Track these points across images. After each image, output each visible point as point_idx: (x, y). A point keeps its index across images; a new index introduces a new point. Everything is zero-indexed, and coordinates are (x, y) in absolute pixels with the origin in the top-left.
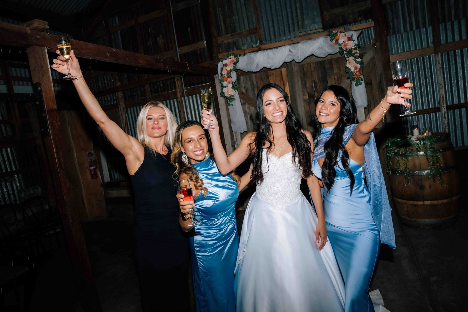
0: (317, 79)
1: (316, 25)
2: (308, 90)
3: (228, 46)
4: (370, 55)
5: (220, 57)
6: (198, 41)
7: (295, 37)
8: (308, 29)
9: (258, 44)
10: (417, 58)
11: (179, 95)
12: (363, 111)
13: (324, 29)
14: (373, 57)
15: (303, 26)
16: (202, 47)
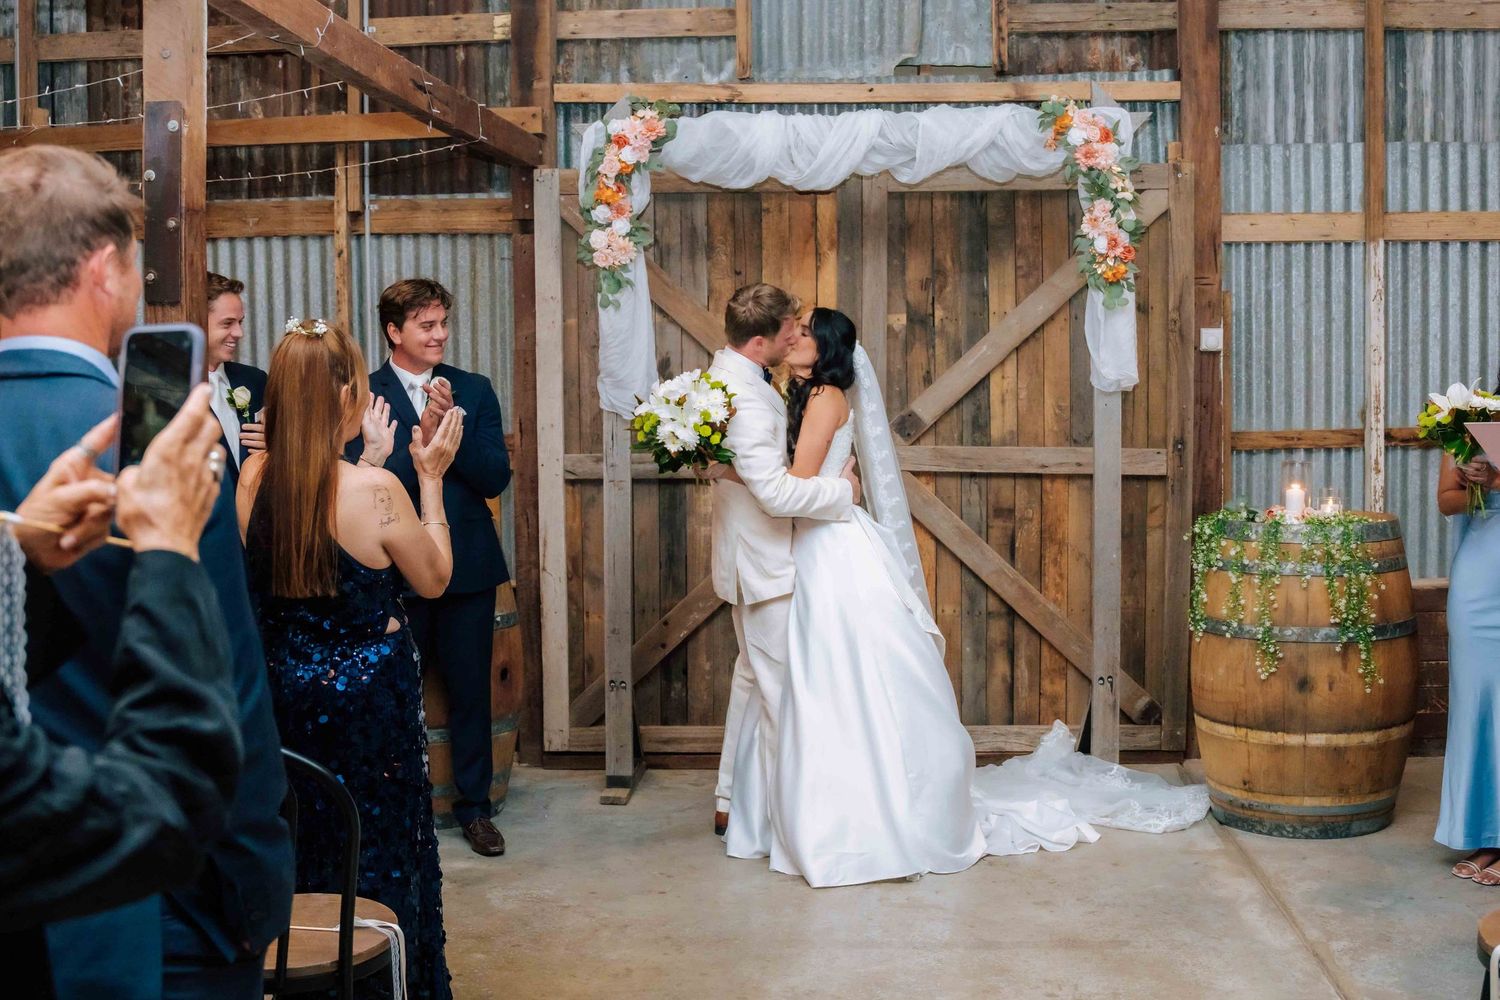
0: (948, 257)
1: (967, 51)
2: (911, 297)
3: (598, 57)
4: (1155, 203)
5: (559, 97)
6: (466, 10)
7: (878, 80)
8: (936, 60)
9: (724, 76)
10: (1308, 244)
11: (342, 222)
12: (1117, 403)
13: (1001, 73)
14: (1166, 212)
15: (920, 46)
16: (481, 36)
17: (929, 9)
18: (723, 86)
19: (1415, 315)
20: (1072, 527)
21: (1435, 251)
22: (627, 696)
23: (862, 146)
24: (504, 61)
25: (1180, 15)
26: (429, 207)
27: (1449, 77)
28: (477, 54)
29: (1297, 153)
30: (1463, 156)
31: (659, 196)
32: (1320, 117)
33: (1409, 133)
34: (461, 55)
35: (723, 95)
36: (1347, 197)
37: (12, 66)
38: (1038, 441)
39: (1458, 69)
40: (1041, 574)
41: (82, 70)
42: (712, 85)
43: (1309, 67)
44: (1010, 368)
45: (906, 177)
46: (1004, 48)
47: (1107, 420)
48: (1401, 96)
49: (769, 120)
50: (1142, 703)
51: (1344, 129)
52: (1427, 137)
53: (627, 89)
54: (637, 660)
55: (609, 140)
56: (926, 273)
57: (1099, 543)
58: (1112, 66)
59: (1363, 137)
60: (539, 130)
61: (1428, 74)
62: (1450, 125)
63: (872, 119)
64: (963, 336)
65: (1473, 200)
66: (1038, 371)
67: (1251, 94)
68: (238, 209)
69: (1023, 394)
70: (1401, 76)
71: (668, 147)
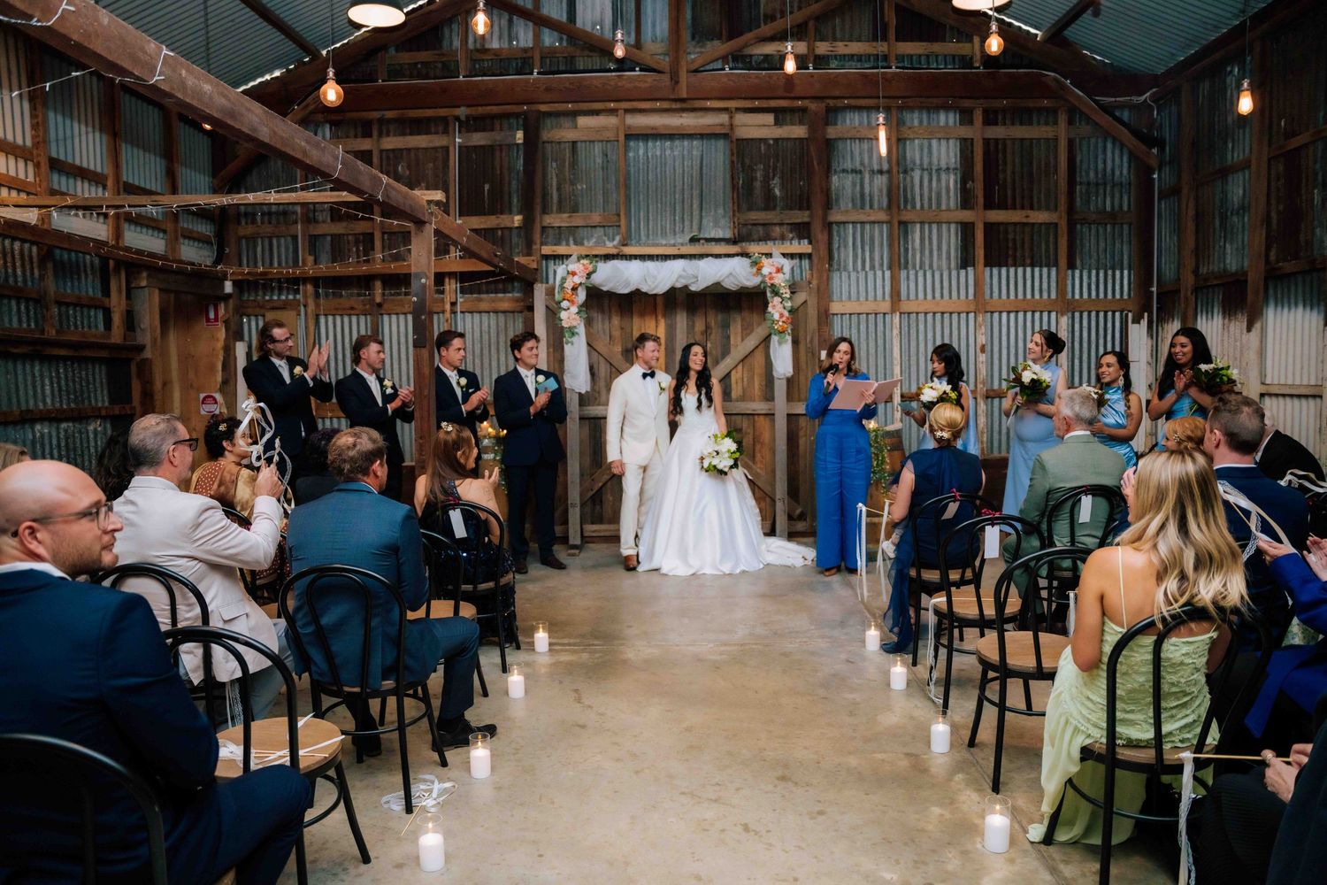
0: (713, 321)
1: (720, 232)
3: (560, 234)
4: (801, 297)
5: (543, 252)
6: (502, 214)
7: (682, 245)
8: (707, 236)
9: (615, 242)
10: (867, 314)
11: (448, 307)
12: (784, 383)
13: (734, 241)
14: (805, 302)
15: (700, 229)
16: (509, 225)
17: (704, 214)
18: (615, 247)
19: (913, 344)
20: (766, 436)
21: (921, 317)
22: (578, 510)
23: (675, 276)
24: (519, 236)
25: (811, 216)
26: (487, 301)
27: (927, 242)
28: (507, 233)
29: (862, 275)
30: (933, 276)
31: (588, 295)
32: (872, 259)
33: (910, 266)
34: (500, 233)
35: (614, 251)
36: (884, 293)
37: (297, 236)
38: (752, 400)
39: (930, 239)
40: (754, 457)
41: (329, 238)
42: (610, 247)
43: (867, 238)
44: (740, 367)
45: (693, 288)
46: (736, 231)
47: (780, 390)
48: (906, 250)
49: (636, 264)
50: (798, 511)
51: (882, 265)
52: (918, 268)
53: (573, 249)
54: (581, 495)
55: (568, 273)
56: (704, 328)
57: (777, 442)
58: (783, 238)
59: (890, 268)
60: (535, 267)
61: (918, 241)
62: (927, 263)
63: (680, 263)
64: (719, 355)
65: (938, 294)
66: (751, 370)
67: (842, 249)
68: (401, 300)
69: (745, 379)
70: (906, 242)
71: (593, 276)
